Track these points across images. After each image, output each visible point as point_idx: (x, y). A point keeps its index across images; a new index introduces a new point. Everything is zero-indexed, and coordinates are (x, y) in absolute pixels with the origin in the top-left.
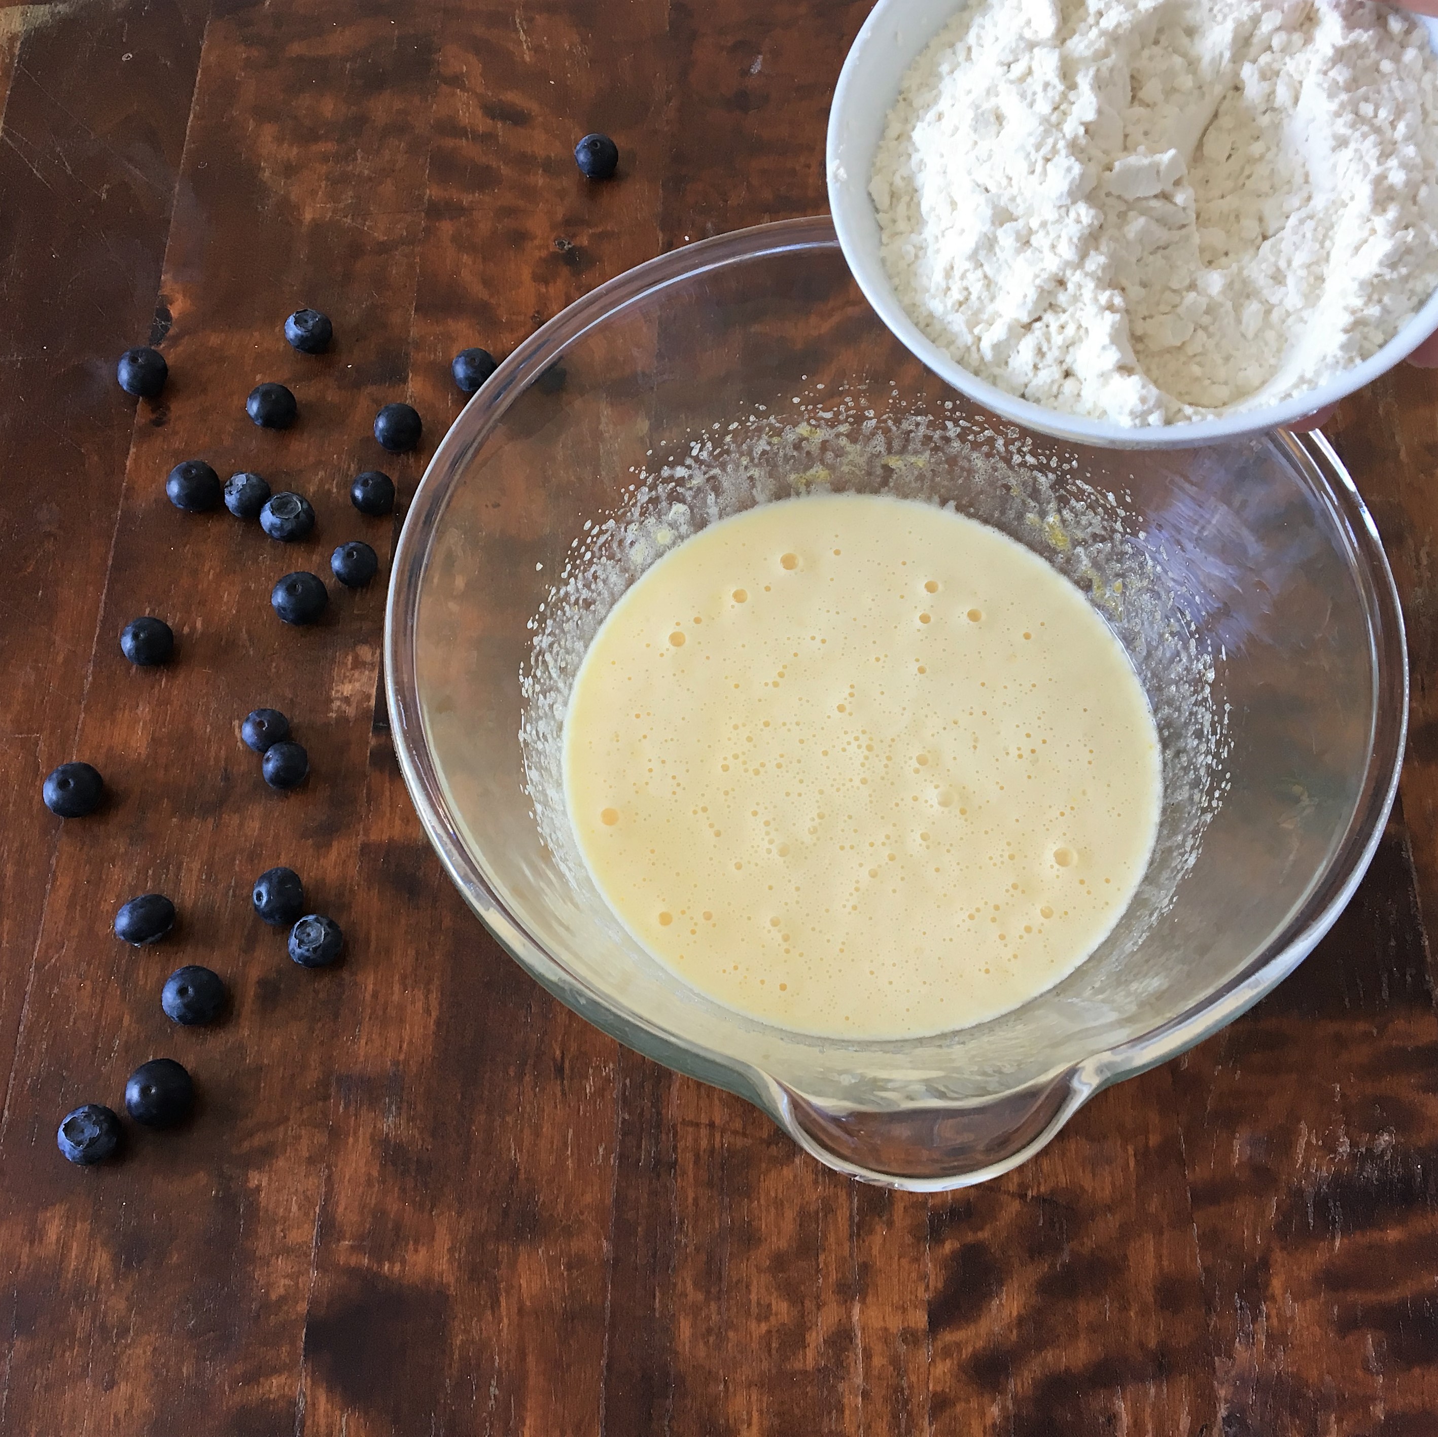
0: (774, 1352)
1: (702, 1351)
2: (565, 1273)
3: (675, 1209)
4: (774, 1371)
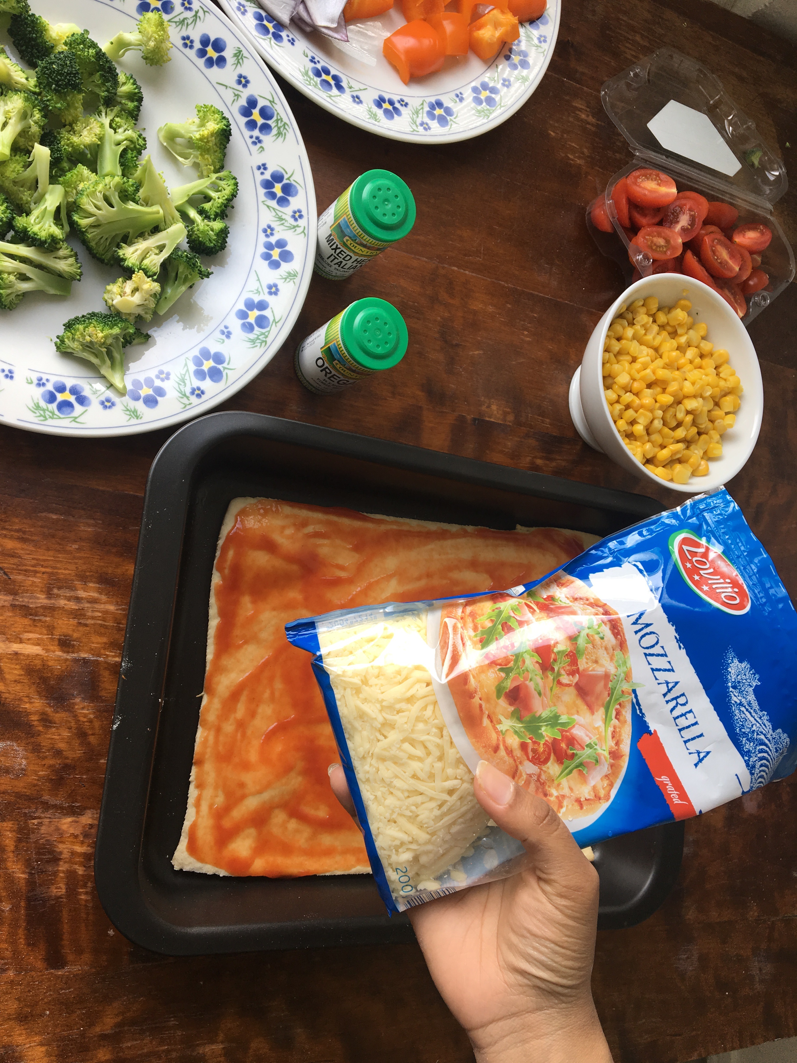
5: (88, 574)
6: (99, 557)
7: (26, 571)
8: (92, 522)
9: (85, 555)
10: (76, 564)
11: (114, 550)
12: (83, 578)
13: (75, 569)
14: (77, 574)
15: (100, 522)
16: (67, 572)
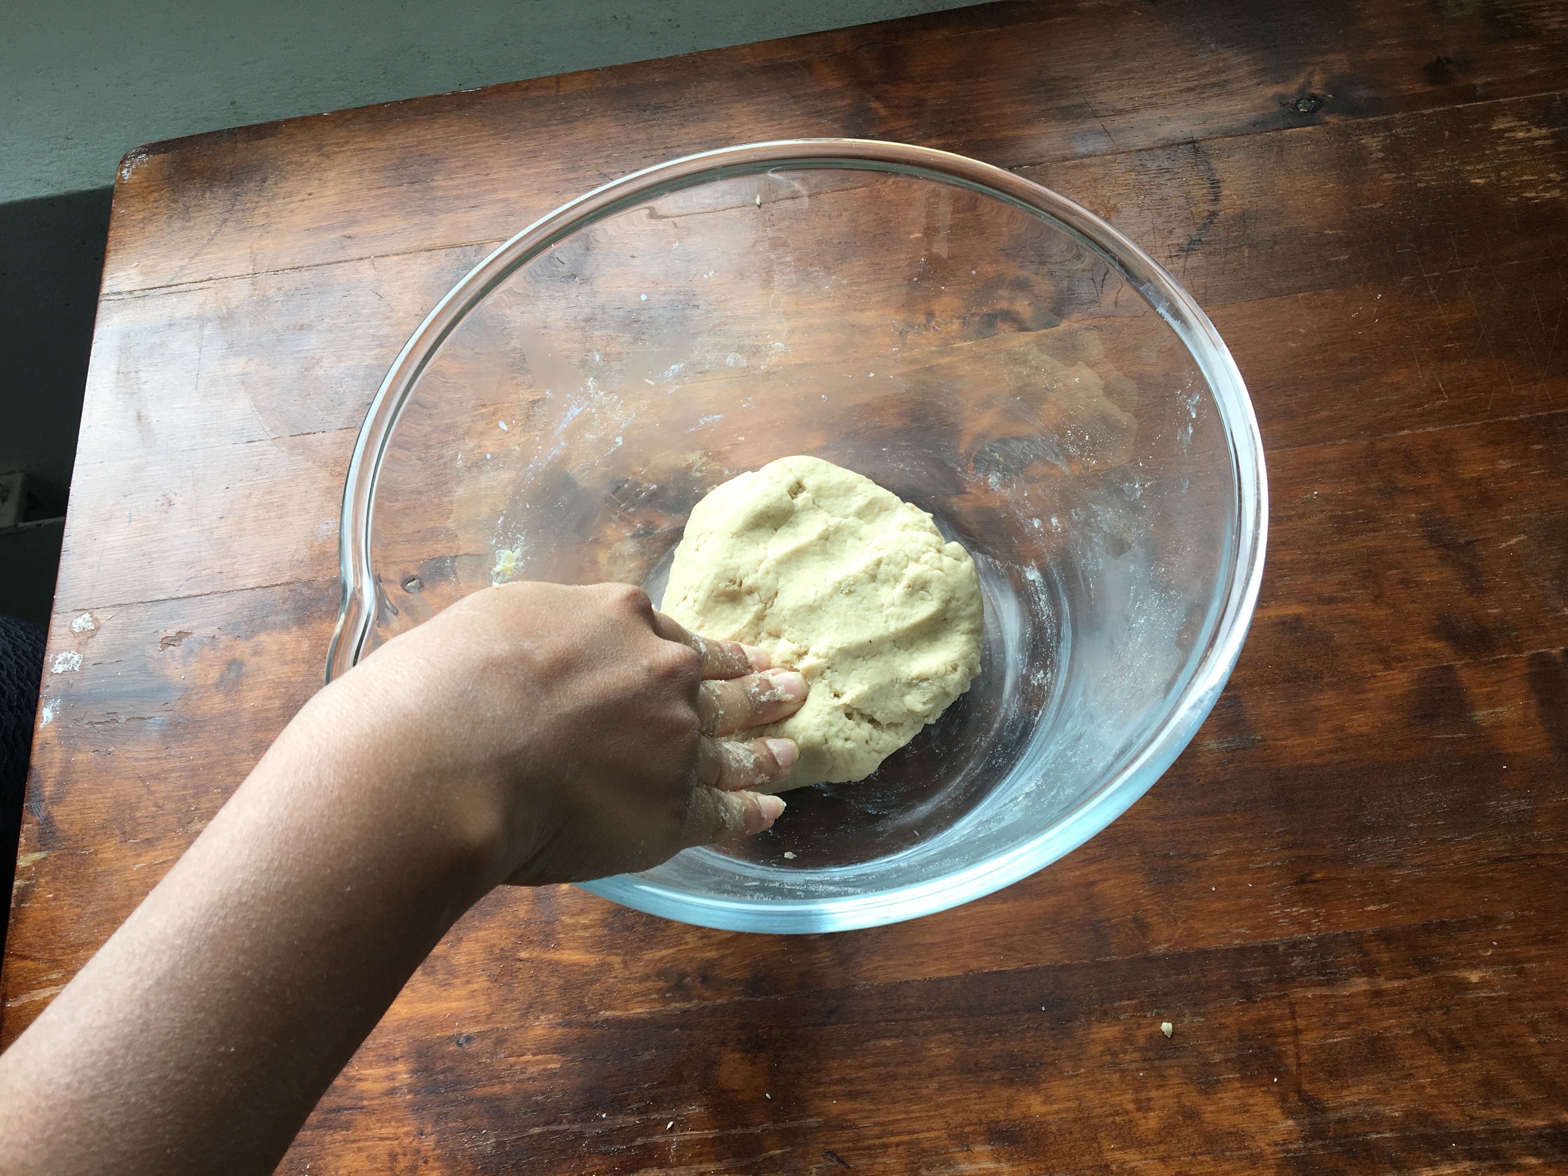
0: (1111, 1119)
1: (1096, 1049)
2: (1129, 917)
3: (1211, 1007)
4: (1096, 1121)
5: (967, 1129)
6: (976, 1096)
7: (869, 1148)
8: (948, 1035)
9: (953, 1098)
10: (943, 1116)
11: (997, 1076)
12: (962, 1140)
13: (944, 1125)
14: (950, 1136)
15: (961, 1033)
16: (933, 1134)
